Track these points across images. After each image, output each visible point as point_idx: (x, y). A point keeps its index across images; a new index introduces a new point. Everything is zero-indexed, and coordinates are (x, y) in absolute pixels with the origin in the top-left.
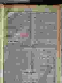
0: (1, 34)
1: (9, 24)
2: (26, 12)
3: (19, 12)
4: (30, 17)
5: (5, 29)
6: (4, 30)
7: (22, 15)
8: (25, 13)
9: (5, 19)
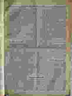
0: (2, 32)
1: (10, 20)
2: (30, 6)
3: (22, 7)
4: (35, 13)
5: (6, 27)
6: (4, 28)
7: (25, 11)
8: (30, 8)
9: (6, 15)
